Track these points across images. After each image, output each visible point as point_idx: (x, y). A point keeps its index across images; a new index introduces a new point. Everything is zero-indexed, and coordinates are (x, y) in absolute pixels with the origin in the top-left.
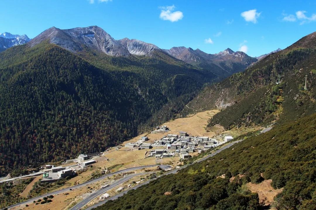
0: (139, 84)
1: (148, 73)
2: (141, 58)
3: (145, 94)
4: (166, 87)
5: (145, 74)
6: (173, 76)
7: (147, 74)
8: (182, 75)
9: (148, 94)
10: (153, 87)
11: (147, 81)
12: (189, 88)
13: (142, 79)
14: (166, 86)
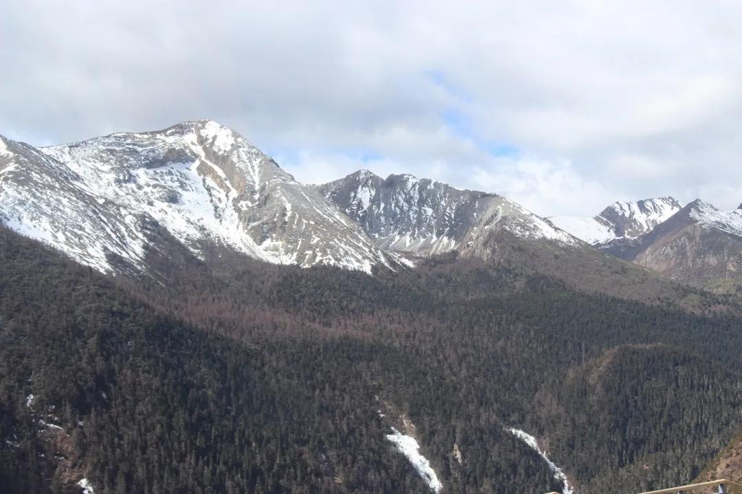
0: (411, 406)
1: (465, 346)
2: (437, 269)
3: (446, 459)
4: (559, 416)
5: (449, 351)
6: (600, 354)
7: (461, 350)
8: (648, 347)
9: (459, 455)
10: (484, 416)
11: (455, 389)
12: (689, 419)
13: (429, 379)
14: (562, 410)
